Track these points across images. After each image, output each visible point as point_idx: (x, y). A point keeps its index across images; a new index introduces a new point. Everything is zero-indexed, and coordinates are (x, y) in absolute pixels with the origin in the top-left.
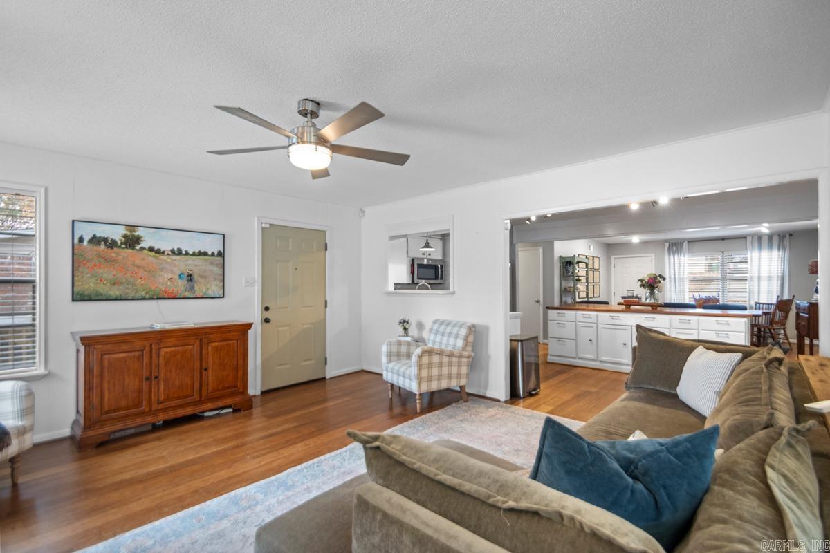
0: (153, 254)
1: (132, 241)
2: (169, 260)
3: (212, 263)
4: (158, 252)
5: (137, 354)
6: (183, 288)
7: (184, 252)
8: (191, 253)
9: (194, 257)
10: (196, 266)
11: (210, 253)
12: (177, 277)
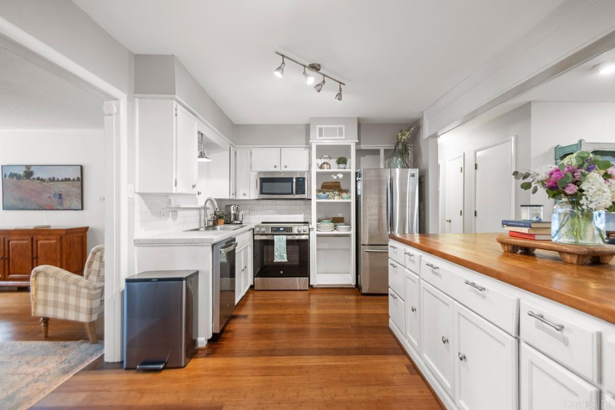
0: (39, 181)
1: (29, 174)
2: (48, 185)
3: (73, 186)
4: (42, 180)
6: (56, 203)
7: (56, 179)
8: (60, 179)
9: (62, 182)
10: (64, 188)
11: (72, 179)
12: (52, 196)
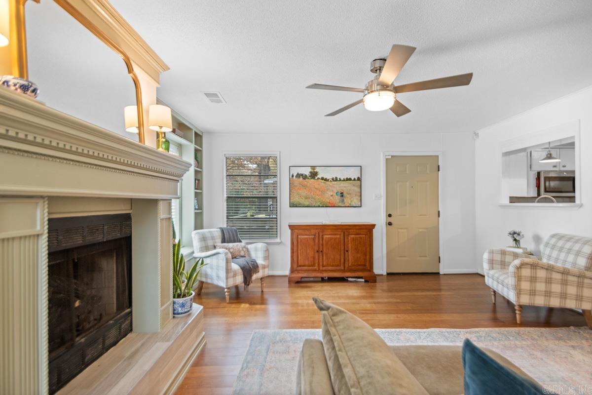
0: (323, 181)
1: (314, 175)
2: (331, 184)
3: (354, 185)
4: (326, 180)
5: (313, 237)
6: (338, 201)
7: (338, 179)
8: (342, 179)
9: (345, 182)
10: (345, 187)
11: (353, 179)
12: (335, 194)
